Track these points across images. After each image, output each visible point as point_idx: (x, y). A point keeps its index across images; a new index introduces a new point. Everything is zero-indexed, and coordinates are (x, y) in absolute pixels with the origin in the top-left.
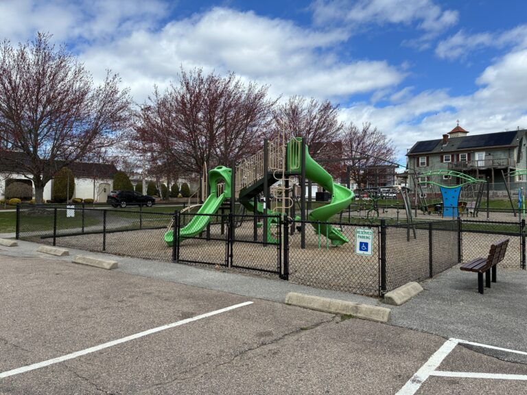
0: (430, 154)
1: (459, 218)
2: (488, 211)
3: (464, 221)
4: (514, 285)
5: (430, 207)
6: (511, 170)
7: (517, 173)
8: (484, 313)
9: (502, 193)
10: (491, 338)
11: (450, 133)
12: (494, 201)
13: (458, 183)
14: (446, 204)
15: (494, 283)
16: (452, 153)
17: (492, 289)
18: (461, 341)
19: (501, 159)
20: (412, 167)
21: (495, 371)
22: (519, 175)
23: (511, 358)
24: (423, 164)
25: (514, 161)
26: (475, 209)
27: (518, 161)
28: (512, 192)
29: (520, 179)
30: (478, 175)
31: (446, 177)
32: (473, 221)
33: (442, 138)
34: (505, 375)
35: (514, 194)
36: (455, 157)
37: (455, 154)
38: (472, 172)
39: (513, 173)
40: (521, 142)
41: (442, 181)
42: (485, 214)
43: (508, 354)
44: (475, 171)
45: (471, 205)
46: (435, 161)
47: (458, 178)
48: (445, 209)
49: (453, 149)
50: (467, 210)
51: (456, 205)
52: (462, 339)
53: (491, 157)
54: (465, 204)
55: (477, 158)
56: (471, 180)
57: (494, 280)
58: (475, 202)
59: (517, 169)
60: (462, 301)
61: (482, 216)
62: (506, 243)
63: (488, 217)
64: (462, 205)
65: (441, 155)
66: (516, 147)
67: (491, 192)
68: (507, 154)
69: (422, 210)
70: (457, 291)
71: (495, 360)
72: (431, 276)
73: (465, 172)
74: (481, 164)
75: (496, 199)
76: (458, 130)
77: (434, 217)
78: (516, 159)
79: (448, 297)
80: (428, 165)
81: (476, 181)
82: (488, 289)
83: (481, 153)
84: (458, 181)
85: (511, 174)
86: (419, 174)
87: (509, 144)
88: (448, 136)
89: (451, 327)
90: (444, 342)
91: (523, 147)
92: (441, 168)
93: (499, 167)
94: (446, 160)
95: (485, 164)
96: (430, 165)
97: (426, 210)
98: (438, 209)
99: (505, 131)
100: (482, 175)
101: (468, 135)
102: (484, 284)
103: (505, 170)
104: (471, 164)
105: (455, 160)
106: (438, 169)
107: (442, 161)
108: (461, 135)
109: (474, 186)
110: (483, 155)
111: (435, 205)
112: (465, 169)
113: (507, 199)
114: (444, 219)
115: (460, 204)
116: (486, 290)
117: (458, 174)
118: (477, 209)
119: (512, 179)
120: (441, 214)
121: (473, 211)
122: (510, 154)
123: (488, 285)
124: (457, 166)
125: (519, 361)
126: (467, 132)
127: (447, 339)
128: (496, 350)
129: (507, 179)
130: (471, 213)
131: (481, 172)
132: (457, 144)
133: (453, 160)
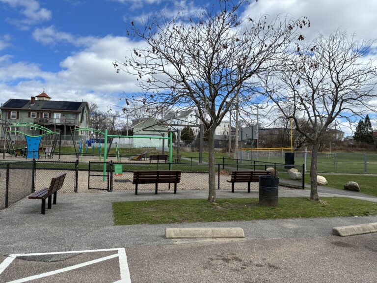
0: (20, 110)
1: (34, 159)
2: (60, 154)
3: (38, 161)
4: (68, 204)
5: (16, 151)
6: (77, 127)
7: (80, 130)
8: (42, 228)
9: (70, 142)
10: (42, 247)
11: (37, 97)
12: (65, 147)
13: (41, 134)
14: (30, 149)
15: (54, 205)
16: (38, 112)
17: (52, 209)
18: (19, 255)
19: (71, 119)
20: (4, 119)
21: (41, 272)
22: (81, 131)
23: (54, 259)
24: (13, 117)
25: (79, 122)
26: (51, 153)
27: (81, 122)
28: (77, 142)
29: (82, 133)
30: (55, 129)
31: (32, 128)
32: (49, 162)
33: (30, 99)
34: (48, 273)
35: (78, 143)
36: (40, 115)
37: (39, 112)
38: (51, 127)
39: (78, 129)
40: (83, 110)
41: (28, 131)
42: (58, 156)
43: (52, 256)
44: (53, 126)
45: (49, 150)
46: (24, 115)
47: (41, 131)
48: (29, 152)
49: (39, 108)
50: (46, 153)
51: (37, 150)
52: (20, 253)
53: (64, 117)
54: (45, 149)
55: (55, 117)
56: (50, 132)
57: (55, 203)
58: (51, 148)
59: (80, 127)
60: (27, 222)
61: (55, 158)
62: (64, 176)
63: (59, 158)
64: (42, 150)
65: (29, 112)
66: (80, 112)
67: (63, 141)
68: (74, 116)
69: (10, 153)
70: (25, 215)
71: (42, 263)
72: (7, 206)
73: (46, 126)
74: (58, 122)
75: (66, 146)
76: (43, 95)
77: (20, 159)
78: (80, 120)
79: (17, 222)
80: (18, 118)
81: (52, 133)
82: (49, 210)
83: (58, 114)
84: (41, 132)
85: (76, 130)
86: (9, 124)
87: (76, 110)
88: (35, 98)
89: (14, 245)
90: (4, 259)
91: (84, 113)
92: (28, 121)
93: (69, 125)
94: (32, 116)
95: (61, 121)
96: (20, 118)
97: (13, 153)
98: (23, 153)
99: (75, 101)
100: (58, 129)
101: (51, 100)
102: (47, 206)
103: (73, 127)
104: (50, 121)
105: (40, 117)
106: (26, 122)
107: (29, 116)
108: (45, 99)
109: (52, 137)
110: (60, 115)
111: (21, 149)
112: (46, 124)
113: (73, 146)
114: (27, 160)
115: (40, 149)
116: (47, 211)
117: (41, 127)
118: (52, 153)
119: (77, 133)
120: (26, 156)
121: (49, 154)
122: (76, 117)
123: (50, 207)
124: (40, 121)
125: (59, 259)
126: (50, 98)
127: (7, 256)
128: (44, 255)
129: (73, 133)
130: (48, 155)
131: (57, 127)
132: (42, 105)
133: (38, 116)
